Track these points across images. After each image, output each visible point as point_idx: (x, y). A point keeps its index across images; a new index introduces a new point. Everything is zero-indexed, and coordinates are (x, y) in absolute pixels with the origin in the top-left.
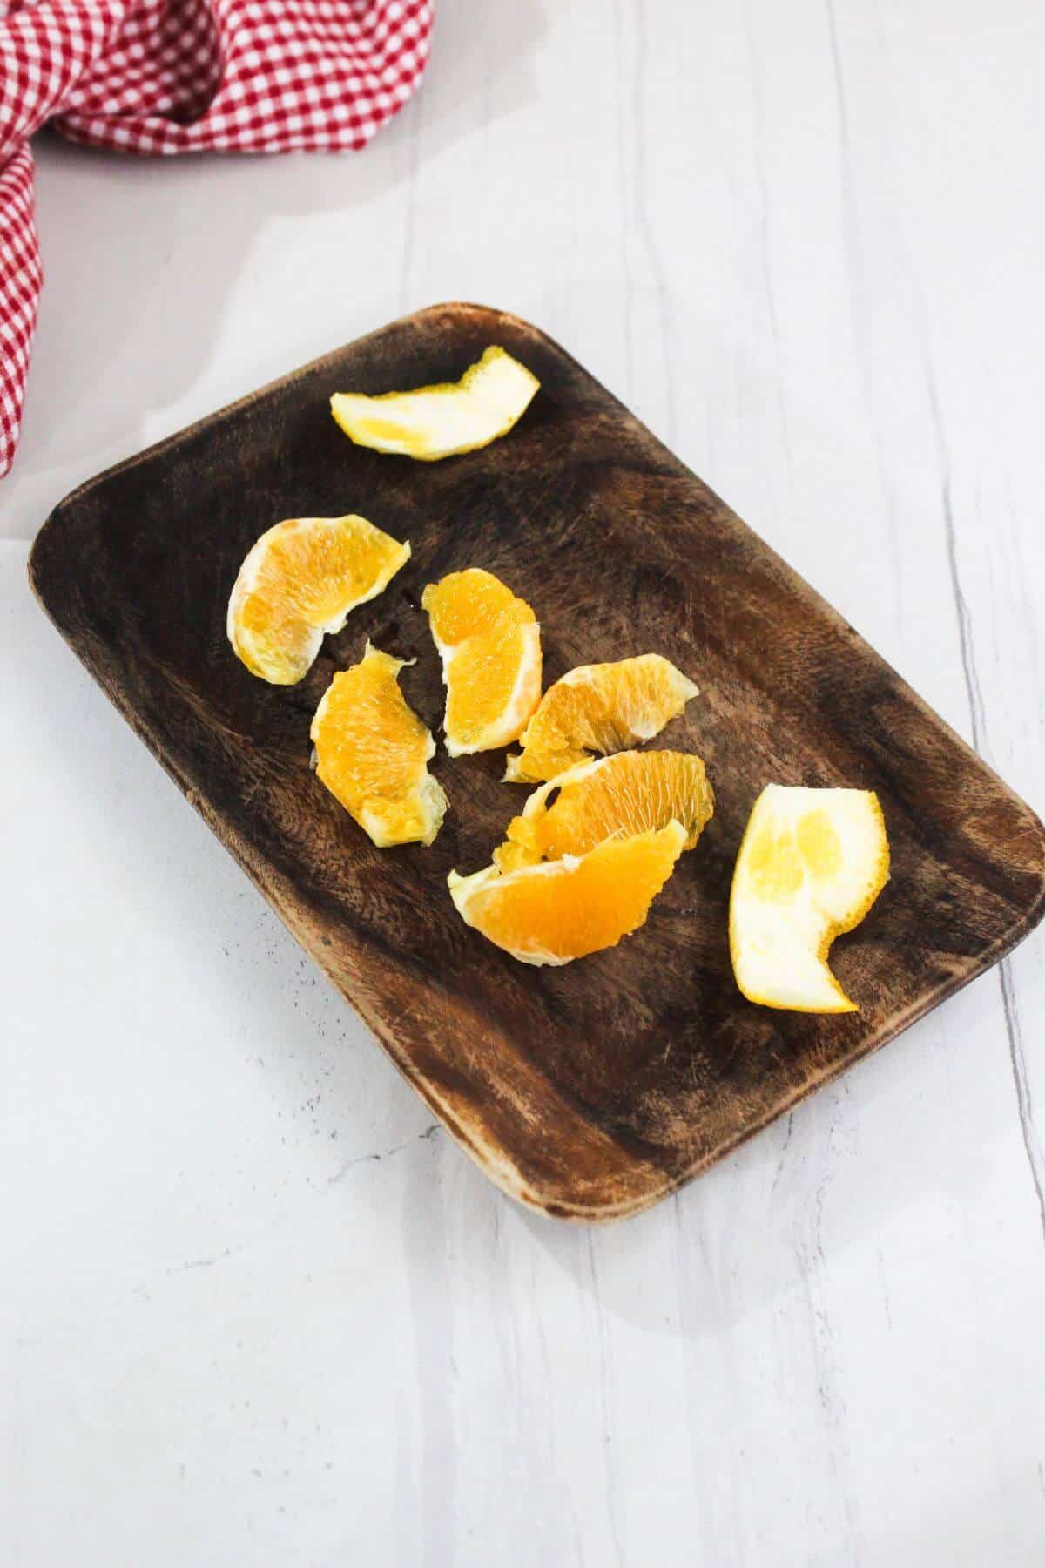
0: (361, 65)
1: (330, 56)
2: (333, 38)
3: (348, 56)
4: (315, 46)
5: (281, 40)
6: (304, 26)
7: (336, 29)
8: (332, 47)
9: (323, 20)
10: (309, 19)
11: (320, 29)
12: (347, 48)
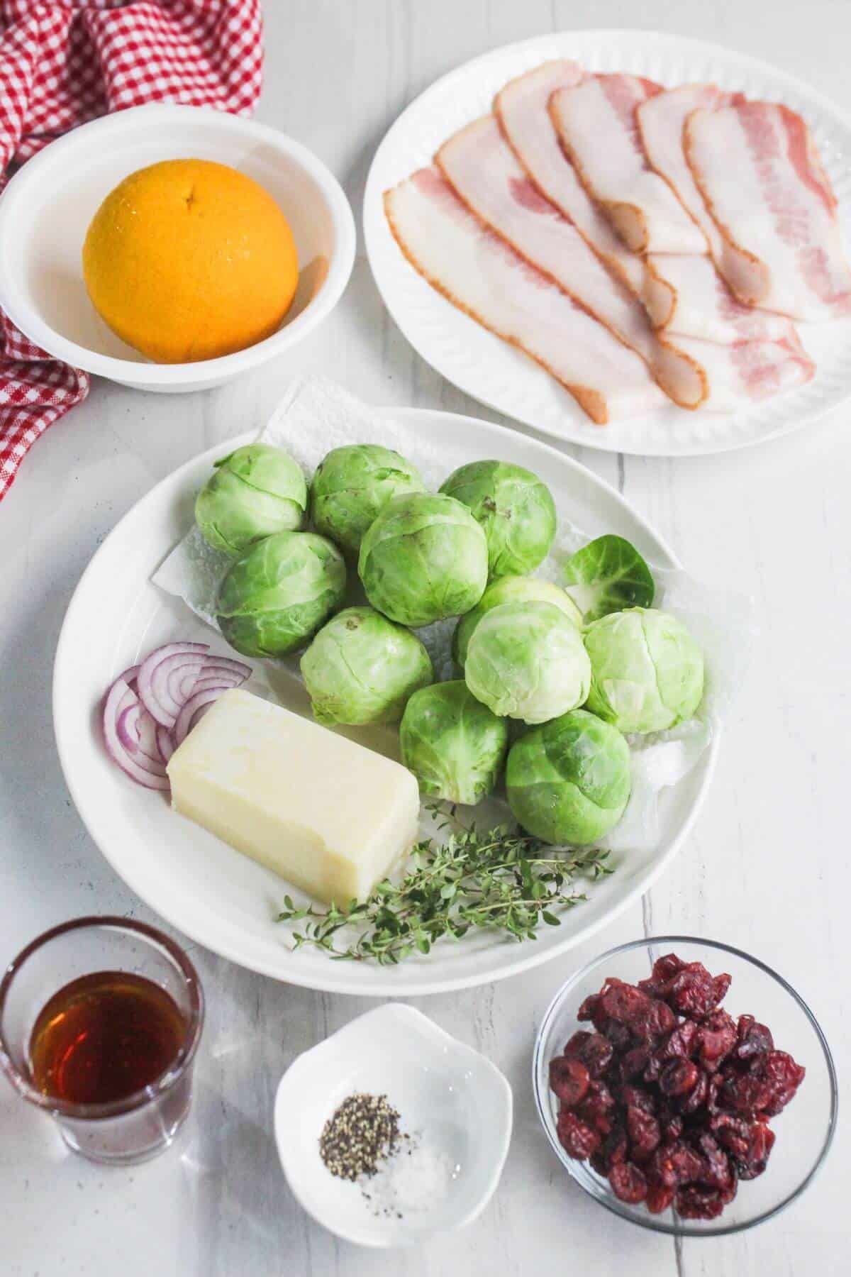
0: (211, 93)
1: (187, 88)
2: (189, 74)
3: (201, 87)
4: (176, 81)
5: (149, 78)
6: (167, 66)
7: (191, 67)
8: (188, 81)
9: (181, 60)
10: (170, 60)
11: (179, 67)
12: (200, 81)
